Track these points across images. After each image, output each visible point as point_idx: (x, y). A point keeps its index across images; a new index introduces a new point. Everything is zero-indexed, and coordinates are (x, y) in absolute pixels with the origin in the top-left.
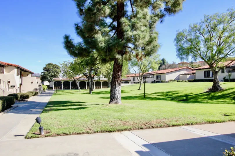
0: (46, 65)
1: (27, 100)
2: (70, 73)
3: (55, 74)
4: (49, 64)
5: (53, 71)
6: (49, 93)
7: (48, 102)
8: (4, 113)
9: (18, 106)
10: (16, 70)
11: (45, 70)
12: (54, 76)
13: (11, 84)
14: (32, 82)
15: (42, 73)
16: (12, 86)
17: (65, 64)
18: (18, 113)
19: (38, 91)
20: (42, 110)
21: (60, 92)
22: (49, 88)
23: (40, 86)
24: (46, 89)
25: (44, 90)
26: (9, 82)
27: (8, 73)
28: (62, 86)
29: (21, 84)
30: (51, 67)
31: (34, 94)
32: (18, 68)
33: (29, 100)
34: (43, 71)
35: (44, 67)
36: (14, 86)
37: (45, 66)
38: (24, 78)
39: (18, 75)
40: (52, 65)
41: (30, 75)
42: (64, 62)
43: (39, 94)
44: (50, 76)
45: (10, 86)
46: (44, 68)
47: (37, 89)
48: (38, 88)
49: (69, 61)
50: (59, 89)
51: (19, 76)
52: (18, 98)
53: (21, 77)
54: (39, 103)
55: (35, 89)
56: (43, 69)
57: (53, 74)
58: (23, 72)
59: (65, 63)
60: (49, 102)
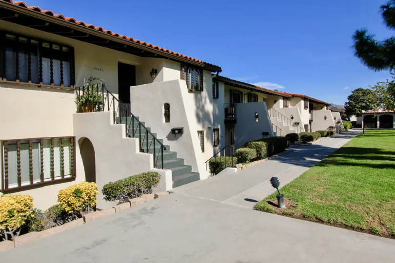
0: (352, 92)
1: (311, 142)
2: (389, 101)
3: (367, 104)
4: (357, 90)
5: (364, 100)
6: (352, 133)
7: (339, 147)
8: (269, 159)
9: (293, 151)
10: (302, 102)
11: (351, 100)
12: (366, 108)
13: (294, 121)
14: (326, 118)
15: (346, 103)
16: (295, 123)
17: (380, 87)
18: (284, 161)
19: (334, 130)
20: (320, 161)
21: (372, 132)
22: (355, 125)
23: (340, 122)
24: (348, 127)
25: (346, 128)
26: (292, 118)
27: (294, 106)
28: (378, 123)
29: (311, 121)
30: (361, 95)
31: (325, 134)
32: (305, 99)
33: (314, 143)
34: (347, 101)
35: (349, 95)
36: (298, 123)
37: (351, 94)
38: (314, 112)
39: (306, 108)
40: (361, 90)
41: (325, 107)
42: (378, 83)
43: (336, 135)
44: (360, 108)
45: (292, 124)
46: (349, 97)
47: (332, 127)
48: (334, 125)
49: (387, 80)
50: (372, 127)
51: (308, 109)
52: (298, 138)
53: (310, 112)
54: (323, 149)
55: (330, 127)
56: (349, 99)
57: (363, 104)
58: (314, 105)
59: (380, 84)
60: (341, 148)
